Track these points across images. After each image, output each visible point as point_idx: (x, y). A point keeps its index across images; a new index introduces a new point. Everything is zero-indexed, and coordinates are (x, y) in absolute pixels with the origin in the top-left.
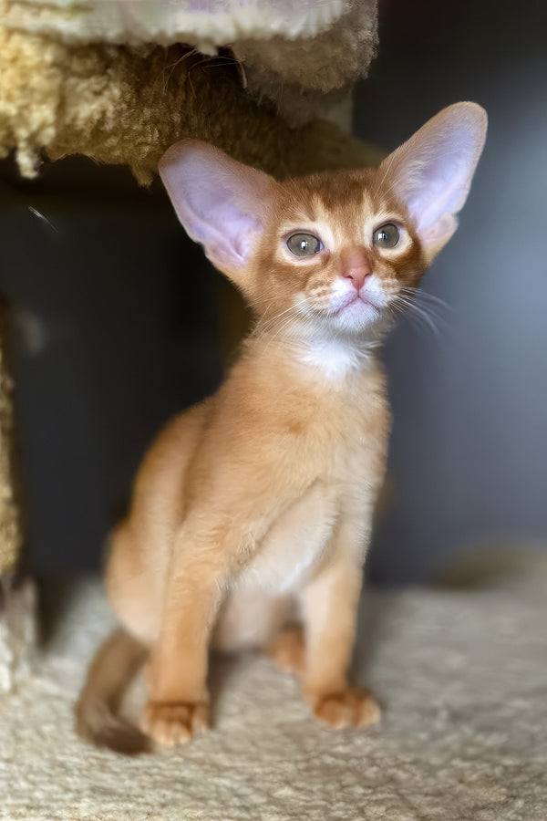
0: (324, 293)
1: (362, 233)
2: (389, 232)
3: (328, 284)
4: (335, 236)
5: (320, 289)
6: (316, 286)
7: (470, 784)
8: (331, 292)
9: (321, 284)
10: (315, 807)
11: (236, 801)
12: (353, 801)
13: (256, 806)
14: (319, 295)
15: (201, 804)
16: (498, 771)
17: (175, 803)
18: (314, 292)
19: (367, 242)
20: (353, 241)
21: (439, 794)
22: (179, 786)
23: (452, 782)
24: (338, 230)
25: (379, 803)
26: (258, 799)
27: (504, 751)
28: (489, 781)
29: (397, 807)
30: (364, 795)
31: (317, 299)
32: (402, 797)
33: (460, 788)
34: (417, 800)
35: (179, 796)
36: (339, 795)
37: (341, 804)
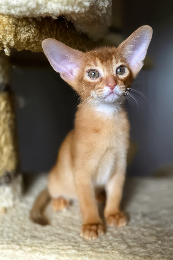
0: (101, 91)
1: (113, 70)
2: (121, 69)
3: (102, 88)
4: (104, 72)
5: (99, 90)
6: (98, 89)
7: (145, 236)
8: (103, 91)
9: (100, 88)
10: (97, 243)
11: (73, 240)
12: (108, 241)
13: (79, 242)
14: (99, 92)
15: (63, 241)
16: (154, 232)
17: (55, 240)
18: (97, 91)
19: (115, 73)
20: (110, 74)
21: (135, 239)
22: (57, 236)
23: (140, 235)
24: (105, 70)
25: (116, 241)
26: (80, 240)
27: (157, 226)
28: (151, 235)
29: (122, 243)
30: (113, 239)
31: (99, 93)
32: (124, 240)
33: (142, 237)
34: (129, 241)
35: (56, 239)
36: (105, 239)
37: (105, 242)
